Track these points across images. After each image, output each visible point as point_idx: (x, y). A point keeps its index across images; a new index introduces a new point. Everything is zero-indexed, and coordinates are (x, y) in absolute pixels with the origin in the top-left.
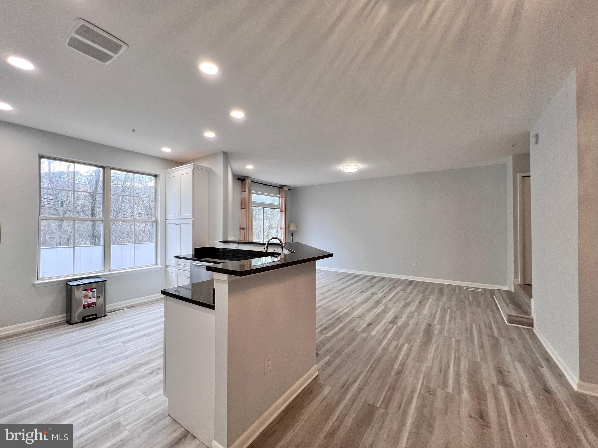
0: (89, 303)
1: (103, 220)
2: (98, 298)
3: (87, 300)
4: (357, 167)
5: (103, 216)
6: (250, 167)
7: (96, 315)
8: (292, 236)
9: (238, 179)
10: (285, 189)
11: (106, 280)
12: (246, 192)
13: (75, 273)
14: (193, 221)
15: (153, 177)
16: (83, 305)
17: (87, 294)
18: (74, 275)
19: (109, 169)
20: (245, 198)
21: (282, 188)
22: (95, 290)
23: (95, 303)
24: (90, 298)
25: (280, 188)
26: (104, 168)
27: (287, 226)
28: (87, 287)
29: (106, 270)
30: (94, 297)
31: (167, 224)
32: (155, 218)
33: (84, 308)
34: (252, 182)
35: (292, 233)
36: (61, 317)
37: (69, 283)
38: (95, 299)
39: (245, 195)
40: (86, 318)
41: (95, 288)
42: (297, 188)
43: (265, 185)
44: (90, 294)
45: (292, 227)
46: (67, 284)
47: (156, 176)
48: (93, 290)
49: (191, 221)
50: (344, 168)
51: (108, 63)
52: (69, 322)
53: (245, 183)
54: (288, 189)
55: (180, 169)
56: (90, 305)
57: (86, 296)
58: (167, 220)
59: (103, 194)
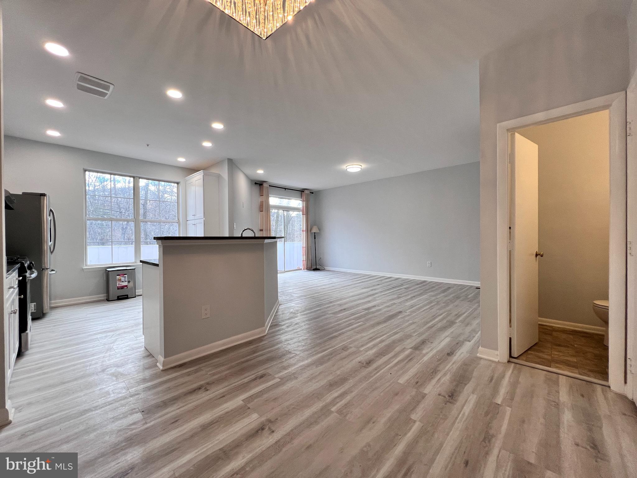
0: (122, 285)
1: (134, 220)
2: (129, 282)
3: (120, 283)
4: (360, 167)
5: (134, 218)
6: (260, 172)
7: (127, 295)
8: (315, 238)
9: (256, 183)
10: (306, 192)
11: (135, 269)
12: (263, 195)
13: (113, 263)
14: (204, 221)
15: (176, 184)
16: (118, 287)
17: (120, 278)
18: (112, 264)
19: (138, 179)
20: (263, 202)
21: (303, 192)
22: (126, 276)
23: (126, 286)
24: (123, 282)
25: (302, 191)
26: (134, 177)
27: (309, 229)
28: (119, 273)
29: (137, 262)
30: (126, 281)
31: (187, 225)
32: (178, 219)
33: (118, 289)
34: (269, 186)
35: (315, 236)
36: (103, 296)
37: (107, 270)
38: (127, 282)
39: (263, 198)
40: (120, 297)
41: (126, 274)
42: (321, 190)
43: (285, 189)
44: (123, 279)
45: (315, 230)
46: (106, 270)
47: (178, 183)
48: (125, 276)
49: (202, 221)
50: (347, 167)
51: (106, 98)
52: (108, 300)
53: (263, 188)
54: (310, 193)
55: (195, 176)
56: (122, 287)
57: (120, 280)
58: (187, 221)
59: (134, 199)
